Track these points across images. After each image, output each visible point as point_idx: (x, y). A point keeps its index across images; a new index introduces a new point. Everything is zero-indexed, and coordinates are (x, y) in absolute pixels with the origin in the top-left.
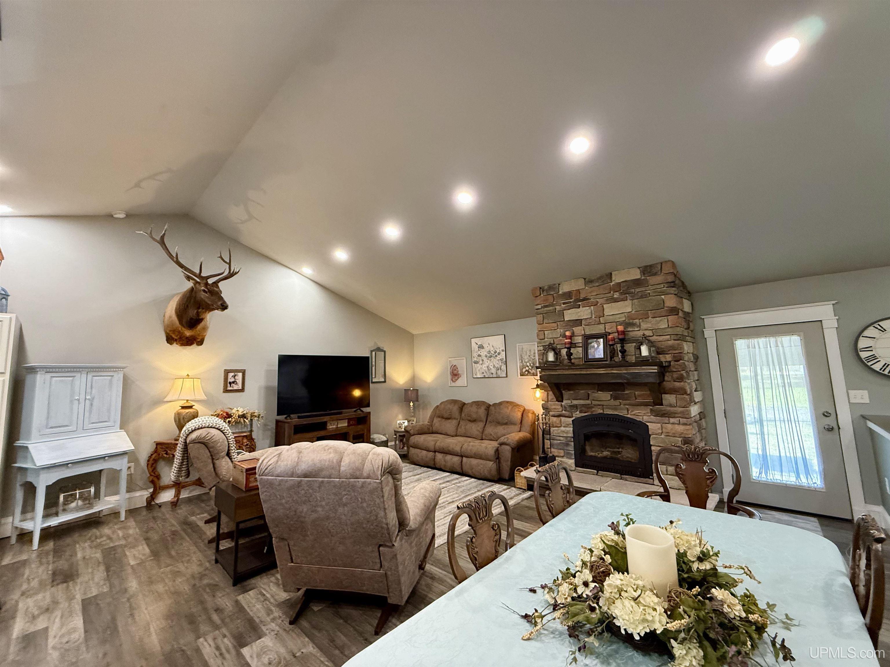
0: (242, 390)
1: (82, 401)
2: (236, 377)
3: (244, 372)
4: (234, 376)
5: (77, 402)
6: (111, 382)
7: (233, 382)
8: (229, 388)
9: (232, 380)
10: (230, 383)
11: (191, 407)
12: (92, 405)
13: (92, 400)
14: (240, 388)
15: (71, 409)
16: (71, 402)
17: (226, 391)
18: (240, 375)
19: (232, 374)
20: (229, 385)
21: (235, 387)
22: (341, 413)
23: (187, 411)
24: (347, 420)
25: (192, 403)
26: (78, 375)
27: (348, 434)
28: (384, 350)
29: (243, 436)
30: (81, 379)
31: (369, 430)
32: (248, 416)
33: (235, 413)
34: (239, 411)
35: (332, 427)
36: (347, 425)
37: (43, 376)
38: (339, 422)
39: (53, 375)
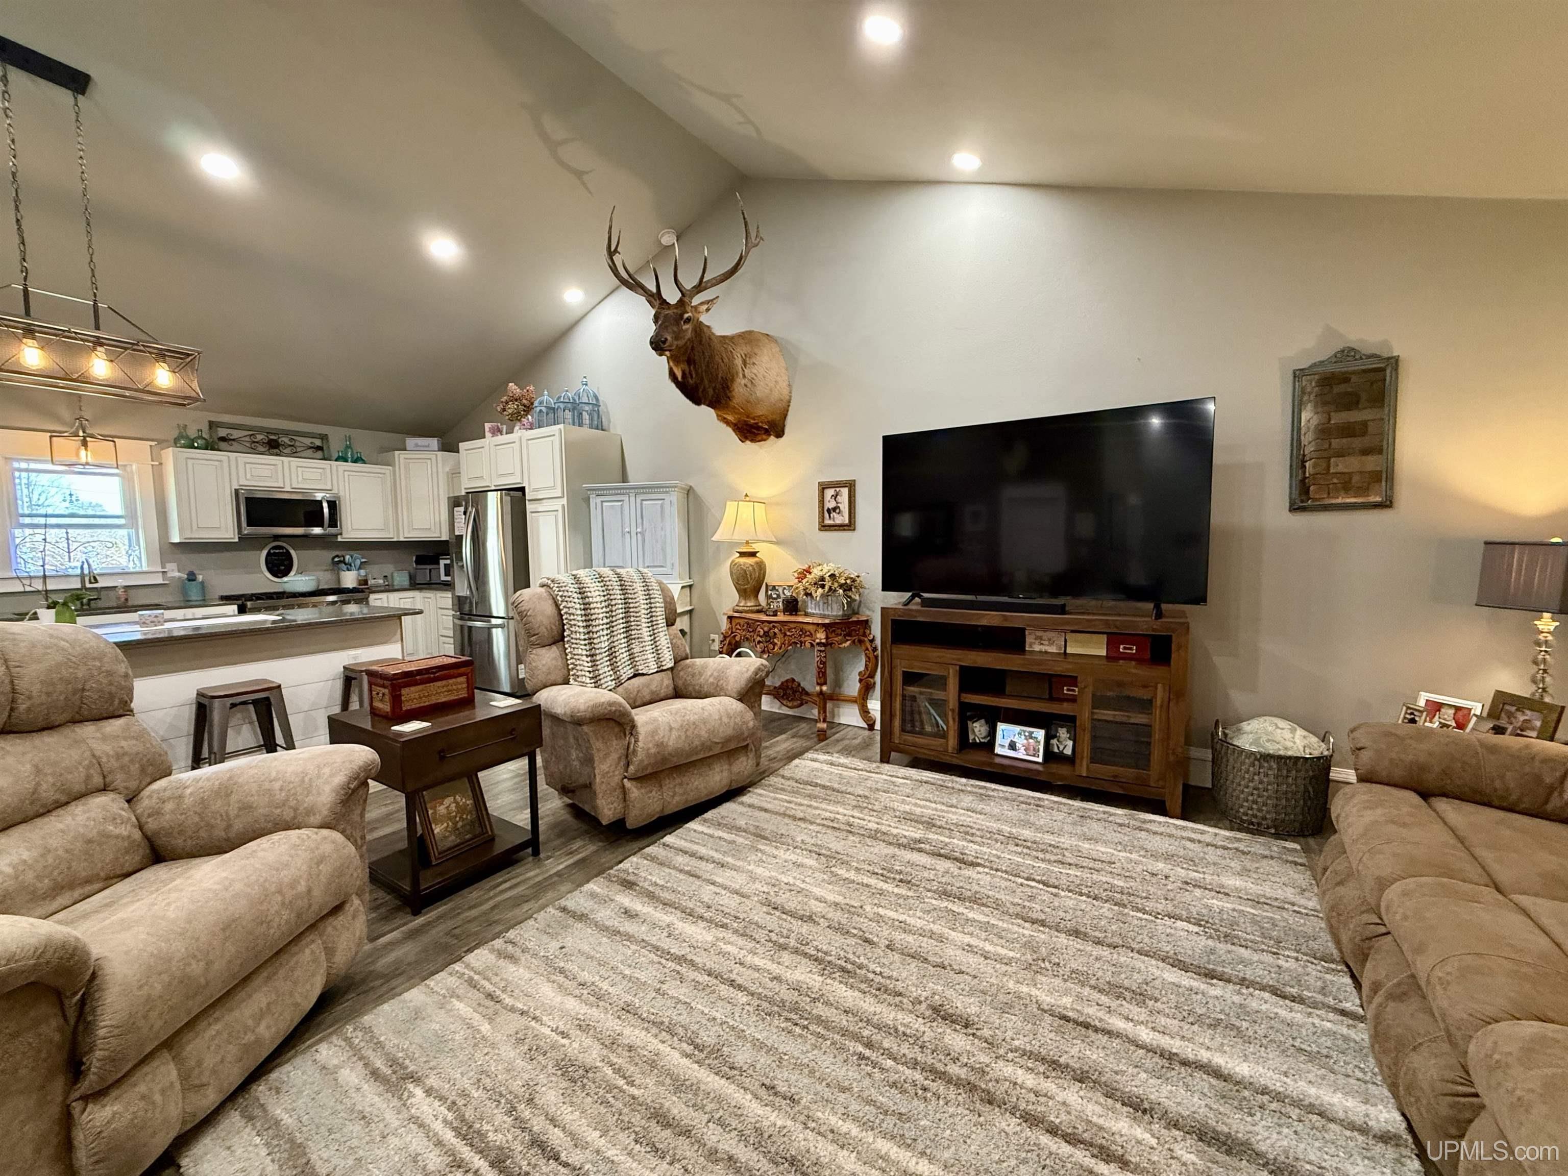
0: (850, 526)
1: (634, 534)
2: (839, 498)
3: (851, 485)
4: (835, 497)
5: (628, 536)
6: (662, 508)
7: (834, 509)
8: (828, 522)
9: (832, 505)
10: (829, 511)
11: (753, 554)
12: (644, 541)
13: (644, 534)
14: (847, 521)
15: (624, 545)
16: (623, 535)
17: (824, 527)
18: (845, 491)
19: (832, 492)
20: (826, 515)
21: (839, 519)
22: (1062, 610)
23: (748, 560)
24: (1105, 636)
25: (755, 547)
26: (626, 498)
27: (1072, 681)
28: (1385, 355)
29: (818, 625)
30: (630, 504)
31: (1178, 693)
32: (828, 584)
33: (816, 572)
34: (825, 570)
35: (1043, 648)
36: (1103, 653)
37: (595, 501)
38: (1069, 636)
39: (603, 498)
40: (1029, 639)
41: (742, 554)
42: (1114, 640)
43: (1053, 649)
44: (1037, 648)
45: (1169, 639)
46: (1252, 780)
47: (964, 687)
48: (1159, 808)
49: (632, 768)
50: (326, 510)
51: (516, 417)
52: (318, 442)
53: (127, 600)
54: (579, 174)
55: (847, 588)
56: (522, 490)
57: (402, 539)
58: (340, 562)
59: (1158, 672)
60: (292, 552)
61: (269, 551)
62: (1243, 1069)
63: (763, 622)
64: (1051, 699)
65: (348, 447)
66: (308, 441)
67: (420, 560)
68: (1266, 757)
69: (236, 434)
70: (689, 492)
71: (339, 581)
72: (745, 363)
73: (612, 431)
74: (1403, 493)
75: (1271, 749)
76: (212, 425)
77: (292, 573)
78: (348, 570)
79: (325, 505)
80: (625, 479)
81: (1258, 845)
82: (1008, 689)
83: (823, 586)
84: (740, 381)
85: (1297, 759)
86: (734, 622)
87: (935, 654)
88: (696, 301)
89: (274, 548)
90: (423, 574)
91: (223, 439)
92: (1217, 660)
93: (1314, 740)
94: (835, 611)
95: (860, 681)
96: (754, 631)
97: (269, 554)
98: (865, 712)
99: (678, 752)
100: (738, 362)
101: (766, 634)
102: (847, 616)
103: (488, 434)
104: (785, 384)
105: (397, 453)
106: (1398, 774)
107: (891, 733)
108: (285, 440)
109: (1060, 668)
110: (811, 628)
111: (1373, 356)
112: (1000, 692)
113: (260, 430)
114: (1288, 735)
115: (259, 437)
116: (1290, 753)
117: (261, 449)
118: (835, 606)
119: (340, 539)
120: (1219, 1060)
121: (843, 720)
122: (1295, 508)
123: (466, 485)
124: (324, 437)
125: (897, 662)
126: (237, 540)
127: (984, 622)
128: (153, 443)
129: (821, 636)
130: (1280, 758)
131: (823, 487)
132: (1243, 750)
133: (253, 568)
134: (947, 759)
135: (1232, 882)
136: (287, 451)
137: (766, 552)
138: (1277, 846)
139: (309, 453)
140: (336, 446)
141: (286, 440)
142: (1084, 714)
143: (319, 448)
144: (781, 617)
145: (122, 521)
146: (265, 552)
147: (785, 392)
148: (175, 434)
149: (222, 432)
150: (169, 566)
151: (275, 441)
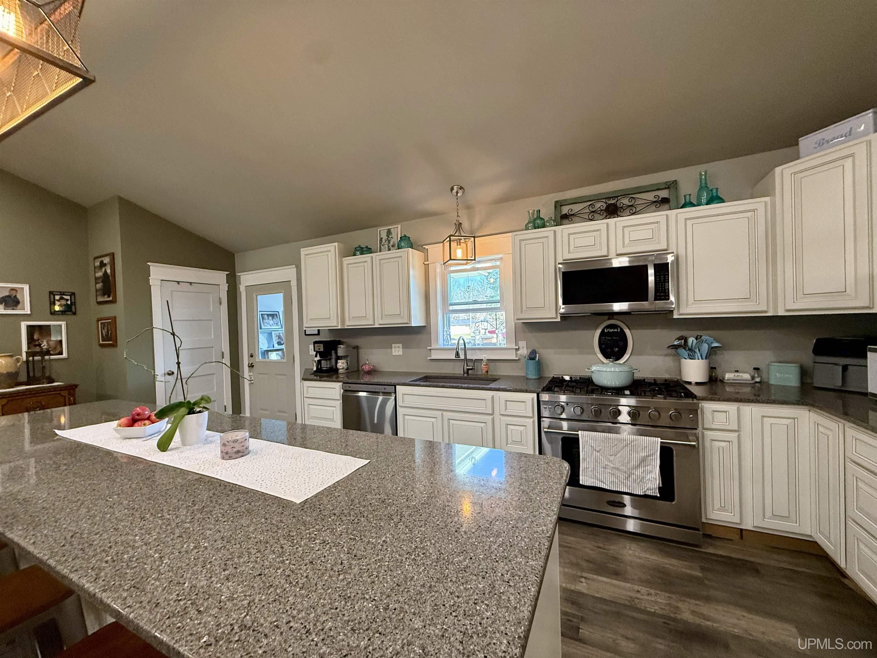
50: (651, 279)
52: (664, 193)
53: (487, 372)
58: (679, 345)
60: (627, 332)
61: (603, 330)
65: (702, 187)
66: (650, 196)
69: (576, 208)
71: (680, 371)
76: (558, 205)
77: (626, 357)
78: (692, 357)
79: (651, 272)
89: (605, 327)
90: (829, 373)
91: (567, 214)
97: (602, 334)
105: (781, 169)
108: (624, 201)
113: (597, 198)
115: (598, 205)
117: (598, 217)
124: (672, 186)
126: (559, 320)
133: (588, 350)
139: (653, 206)
141: (626, 201)
143: (665, 201)
145: (498, 305)
146: (598, 332)
148: (527, 218)
149: (565, 210)
150: (522, 344)
151: (615, 205)
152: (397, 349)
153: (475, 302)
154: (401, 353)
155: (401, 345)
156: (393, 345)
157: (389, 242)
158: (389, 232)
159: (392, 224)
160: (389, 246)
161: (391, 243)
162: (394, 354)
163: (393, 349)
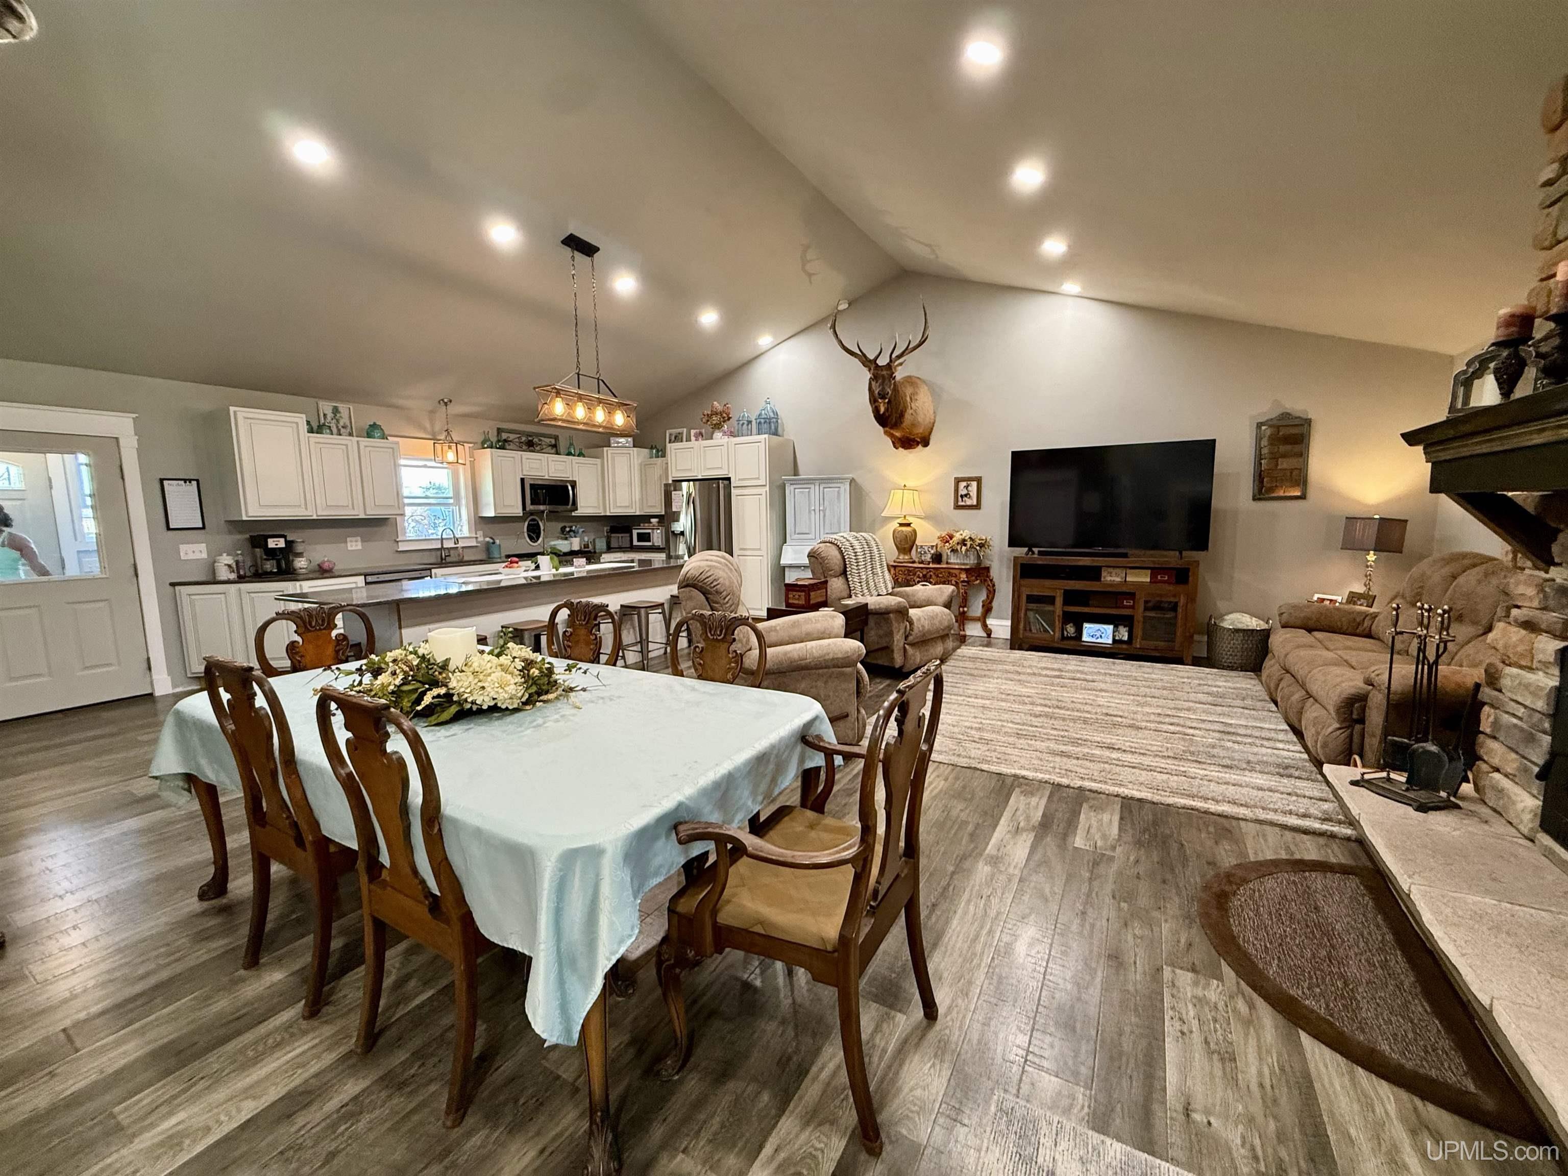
0: (977, 506)
1: (817, 511)
2: (969, 488)
3: (979, 480)
4: (967, 487)
5: (813, 512)
6: (838, 492)
7: (966, 495)
8: (961, 503)
9: (964, 492)
10: (962, 496)
11: (909, 525)
12: (824, 516)
13: (824, 511)
14: (975, 503)
15: (810, 519)
16: (810, 512)
17: (957, 507)
18: (974, 484)
19: (964, 484)
20: (960, 499)
21: (969, 502)
22: (1125, 555)
23: (904, 529)
24: (1149, 572)
25: (910, 519)
26: (812, 486)
27: (1131, 595)
28: (1305, 417)
29: (961, 569)
30: (815, 490)
31: (1192, 598)
32: (969, 543)
33: (958, 537)
34: (966, 534)
35: (1112, 579)
36: (1148, 580)
37: (789, 489)
38: (1128, 571)
39: (795, 486)
40: (1104, 574)
41: (901, 525)
42: (1155, 571)
43: (1118, 579)
44: (1109, 578)
45: (1188, 570)
46: (1229, 643)
47: (1066, 602)
48: (1180, 661)
49: (911, 638)
50: (571, 492)
51: (718, 427)
52: (553, 441)
54: (810, 275)
55: (981, 546)
56: (729, 479)
57: (608, 514)
58: (571, 531)
59: (1180, 588)
60: (540, 523)
61: (533, 523)
62: (1233, 722)
63: (922, 568)
64: (1116, 607)
65: (571, 444)
66: (548, 440)
67: (614, 530)
68: (1237, 631)
69: (512, 437)
70: (852, 481)
71: (571, 545)
72: (911, 399)
73: (786, 437)
74: (1312, 492)
75: (1240, 626)
76: (499, 431)
77: (541, 539)
78: (575, 537)
79: (570, 488)
80: (796, 473)
81: (1233, 673)
82: (1090, 602)
83: (965, 545)
84: (909, 411)
85: (1253, 630)
86: (898, 569)
87: (1048, 583)
88: (896, 363)
89: (531, 520)
90: (619, 539)
91: (505, 441)
92: (1210, 584)
93: (1261, 622)
94: (971, 561)
95: (983, 606)
96: (914, 574)
97: (529, 525)
98: (985, 626)
99: (929, 631)
100: (908, 399)
101: (924, 576)
102: (979, 564)
103: (693, 438)
104: (932, 412)
105: (605, 449)
106: (1299, 623)
107: (1018, 632)
108: (536, 440)
109: (1124, 589)
110: (957, 572)
111: (1299, 417)
112: (1086, 605)
113: (524, 434)
114: (1249, 620)
115: (524, 439)
116: (1250, 628)
117: (524, 447)
118: (972, 557)
119: (573, 514)
120: (1221, 720)
121: (968, 633)
122: (1255, 499)
123: (674, 474)
124: (556, 437)
125: (1023, 589)
126: (520, 515)
127: (1081, 563)
128: (471, 445)
129: (963, 576)
130: (1244, 630)
131: (958, 481)
132: (1225, 628)
133: (519, 536)
134: (1056, 645)
135: (1221, 684)
136: (538, 448)
137: (916, 524)
138: (1242, 673)
139: (549, 449)
140: (563, 445)
142: (1139, 613)
143: (554, 446)
144: (931, 565)
145: (451, 501)
146: (526, 524)
147: (932, 417)
148: (482, 438)
149: (504, 436)
150: (480, 533)
151: (531, 441)
152: (354, 544)
153: (427, 497)
154: (360, 547)
155: (359, 538)
156: (348, 539)
157: (338, 421)
158: (336, 410)
159: (342, 401)
160: (337, 427)
161: (341, 423)
162: (349, 548)
163: (349, 544)
